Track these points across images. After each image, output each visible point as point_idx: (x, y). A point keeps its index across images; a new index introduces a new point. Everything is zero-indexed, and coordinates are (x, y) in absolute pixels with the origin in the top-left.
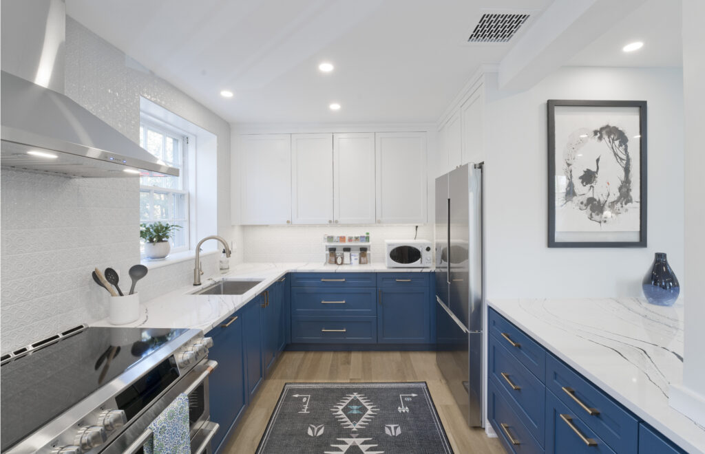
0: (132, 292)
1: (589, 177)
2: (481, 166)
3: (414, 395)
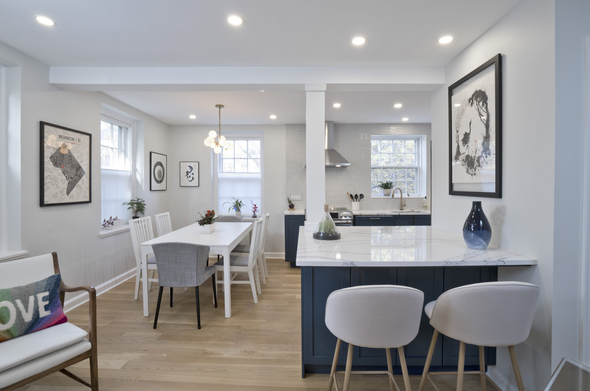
0: (359, 201)
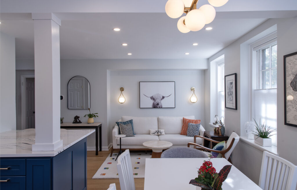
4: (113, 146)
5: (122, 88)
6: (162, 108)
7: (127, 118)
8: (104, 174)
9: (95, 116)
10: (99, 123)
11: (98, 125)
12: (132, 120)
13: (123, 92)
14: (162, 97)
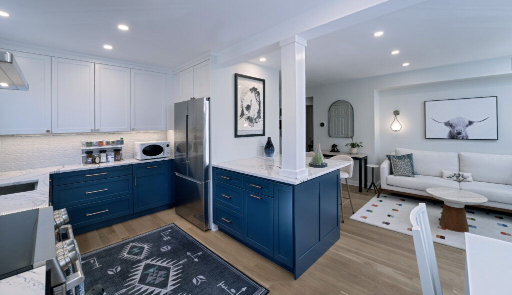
1: (248, 108)
2: (208, 99)
3: (169, 231)
4: (380, 186)
5: (397, 111)
6: (467, 139)
7: (404, 151)
8: (365, 218)
9: (358, 146)
10: (364, 154)
11: (362, 156)
12: (412, 154)
13: (397, 116)
14: (467, 123)
